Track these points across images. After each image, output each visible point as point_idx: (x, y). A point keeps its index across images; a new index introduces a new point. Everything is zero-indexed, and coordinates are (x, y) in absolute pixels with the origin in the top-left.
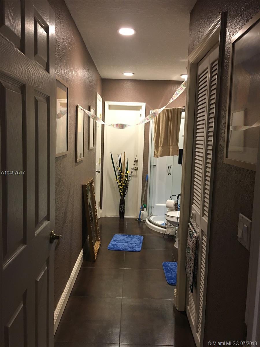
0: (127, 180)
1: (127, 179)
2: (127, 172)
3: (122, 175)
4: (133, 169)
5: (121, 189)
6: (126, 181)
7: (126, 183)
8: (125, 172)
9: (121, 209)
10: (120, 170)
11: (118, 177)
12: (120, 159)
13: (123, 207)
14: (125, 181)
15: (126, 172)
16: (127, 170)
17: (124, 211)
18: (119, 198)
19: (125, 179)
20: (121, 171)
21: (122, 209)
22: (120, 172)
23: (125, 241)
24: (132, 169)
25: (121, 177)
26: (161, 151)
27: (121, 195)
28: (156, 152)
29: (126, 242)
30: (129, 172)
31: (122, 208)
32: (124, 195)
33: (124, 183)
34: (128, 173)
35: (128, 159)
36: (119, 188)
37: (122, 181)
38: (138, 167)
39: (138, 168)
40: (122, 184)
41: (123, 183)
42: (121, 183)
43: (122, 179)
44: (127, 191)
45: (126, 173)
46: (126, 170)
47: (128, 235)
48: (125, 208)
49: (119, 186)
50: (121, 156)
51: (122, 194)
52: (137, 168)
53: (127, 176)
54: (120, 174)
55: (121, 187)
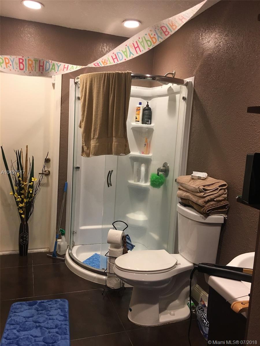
0: (32, 193)
1: (32, 191)
2: (33, 180)
3: (23, 184)
4: (42, 174)
5: (21, 208)
6: (30, 195)
7: (31, 197)
8: (29, 178)
9: (21, 240)
10: (19, 177)
11: (15, 188)
12: (19, 157)
13: (26, 237)
14: (28, 195)
15: (31, 179)
16: (32, 175)
17: (28, 243)
18: (19, 222)
19: (29, 192)
20: (20, 179)
21: (23, 240)
22: (19, 181)
23: (36, 322)
24: (39, 174)
25: (21, 189)
26: (95, 146)
27: (21, 218)
28: (85, 148)
29: (37, 325)
30: (35, 179)
31: (25, 239)
32: (27, 218)
33: (27, 197)
34: (33, 182)
35: (33, 157)
36: (18, 207)
37: (22, 194)
38: (49, 170)
39: (51, 172)
40: (23, 200)
41: (25, 197)
42: (21, 197)
43: (23, 192)
44: (33, 210)
45: (31, 181)
46: (29, 176)
47: (39, 301)
48: (28, 238)
49: (17, 203)
50: (21, 152)
51: (23, 216)
52: (49, 172)
53: (31, 187)
54: (19, 184)
55: (21, 205)
